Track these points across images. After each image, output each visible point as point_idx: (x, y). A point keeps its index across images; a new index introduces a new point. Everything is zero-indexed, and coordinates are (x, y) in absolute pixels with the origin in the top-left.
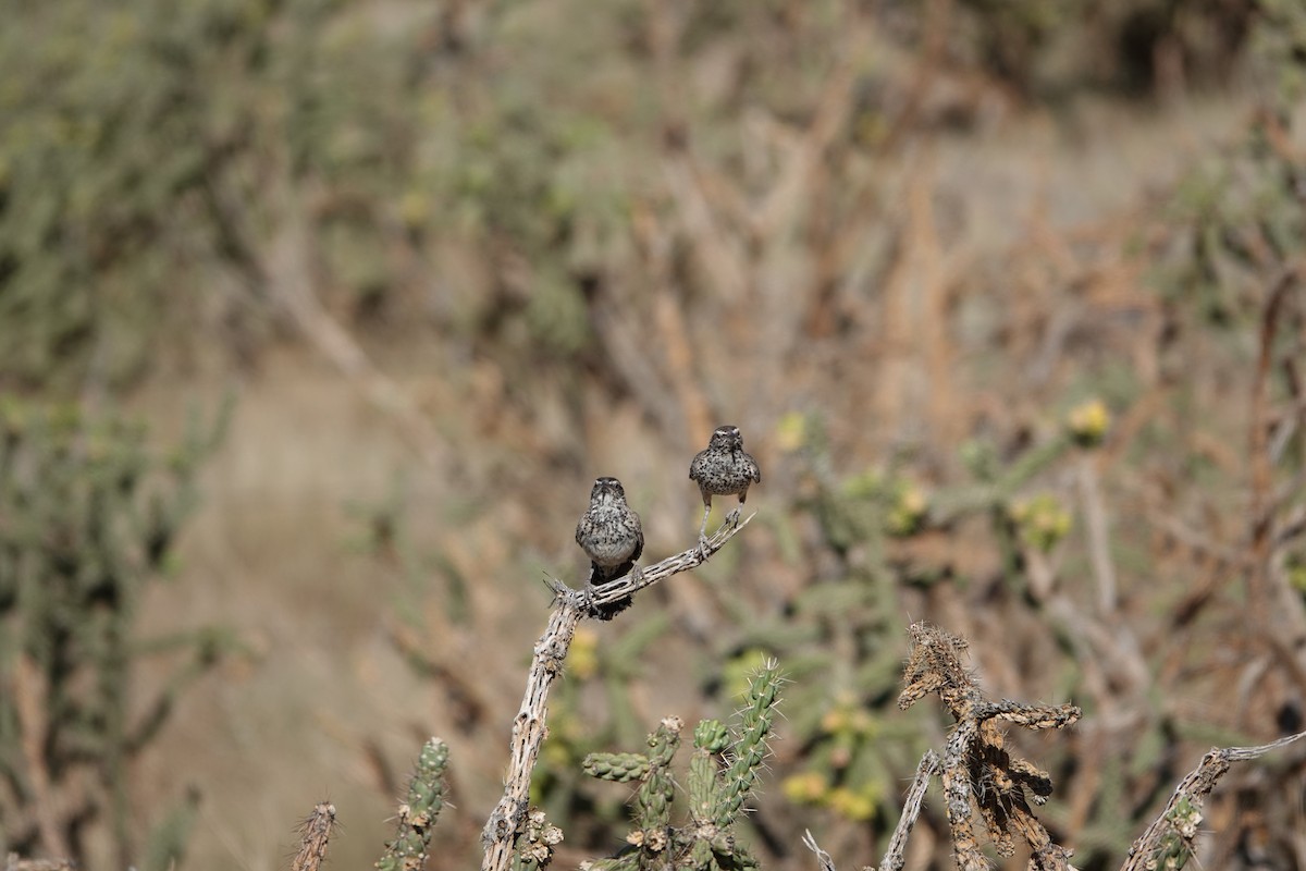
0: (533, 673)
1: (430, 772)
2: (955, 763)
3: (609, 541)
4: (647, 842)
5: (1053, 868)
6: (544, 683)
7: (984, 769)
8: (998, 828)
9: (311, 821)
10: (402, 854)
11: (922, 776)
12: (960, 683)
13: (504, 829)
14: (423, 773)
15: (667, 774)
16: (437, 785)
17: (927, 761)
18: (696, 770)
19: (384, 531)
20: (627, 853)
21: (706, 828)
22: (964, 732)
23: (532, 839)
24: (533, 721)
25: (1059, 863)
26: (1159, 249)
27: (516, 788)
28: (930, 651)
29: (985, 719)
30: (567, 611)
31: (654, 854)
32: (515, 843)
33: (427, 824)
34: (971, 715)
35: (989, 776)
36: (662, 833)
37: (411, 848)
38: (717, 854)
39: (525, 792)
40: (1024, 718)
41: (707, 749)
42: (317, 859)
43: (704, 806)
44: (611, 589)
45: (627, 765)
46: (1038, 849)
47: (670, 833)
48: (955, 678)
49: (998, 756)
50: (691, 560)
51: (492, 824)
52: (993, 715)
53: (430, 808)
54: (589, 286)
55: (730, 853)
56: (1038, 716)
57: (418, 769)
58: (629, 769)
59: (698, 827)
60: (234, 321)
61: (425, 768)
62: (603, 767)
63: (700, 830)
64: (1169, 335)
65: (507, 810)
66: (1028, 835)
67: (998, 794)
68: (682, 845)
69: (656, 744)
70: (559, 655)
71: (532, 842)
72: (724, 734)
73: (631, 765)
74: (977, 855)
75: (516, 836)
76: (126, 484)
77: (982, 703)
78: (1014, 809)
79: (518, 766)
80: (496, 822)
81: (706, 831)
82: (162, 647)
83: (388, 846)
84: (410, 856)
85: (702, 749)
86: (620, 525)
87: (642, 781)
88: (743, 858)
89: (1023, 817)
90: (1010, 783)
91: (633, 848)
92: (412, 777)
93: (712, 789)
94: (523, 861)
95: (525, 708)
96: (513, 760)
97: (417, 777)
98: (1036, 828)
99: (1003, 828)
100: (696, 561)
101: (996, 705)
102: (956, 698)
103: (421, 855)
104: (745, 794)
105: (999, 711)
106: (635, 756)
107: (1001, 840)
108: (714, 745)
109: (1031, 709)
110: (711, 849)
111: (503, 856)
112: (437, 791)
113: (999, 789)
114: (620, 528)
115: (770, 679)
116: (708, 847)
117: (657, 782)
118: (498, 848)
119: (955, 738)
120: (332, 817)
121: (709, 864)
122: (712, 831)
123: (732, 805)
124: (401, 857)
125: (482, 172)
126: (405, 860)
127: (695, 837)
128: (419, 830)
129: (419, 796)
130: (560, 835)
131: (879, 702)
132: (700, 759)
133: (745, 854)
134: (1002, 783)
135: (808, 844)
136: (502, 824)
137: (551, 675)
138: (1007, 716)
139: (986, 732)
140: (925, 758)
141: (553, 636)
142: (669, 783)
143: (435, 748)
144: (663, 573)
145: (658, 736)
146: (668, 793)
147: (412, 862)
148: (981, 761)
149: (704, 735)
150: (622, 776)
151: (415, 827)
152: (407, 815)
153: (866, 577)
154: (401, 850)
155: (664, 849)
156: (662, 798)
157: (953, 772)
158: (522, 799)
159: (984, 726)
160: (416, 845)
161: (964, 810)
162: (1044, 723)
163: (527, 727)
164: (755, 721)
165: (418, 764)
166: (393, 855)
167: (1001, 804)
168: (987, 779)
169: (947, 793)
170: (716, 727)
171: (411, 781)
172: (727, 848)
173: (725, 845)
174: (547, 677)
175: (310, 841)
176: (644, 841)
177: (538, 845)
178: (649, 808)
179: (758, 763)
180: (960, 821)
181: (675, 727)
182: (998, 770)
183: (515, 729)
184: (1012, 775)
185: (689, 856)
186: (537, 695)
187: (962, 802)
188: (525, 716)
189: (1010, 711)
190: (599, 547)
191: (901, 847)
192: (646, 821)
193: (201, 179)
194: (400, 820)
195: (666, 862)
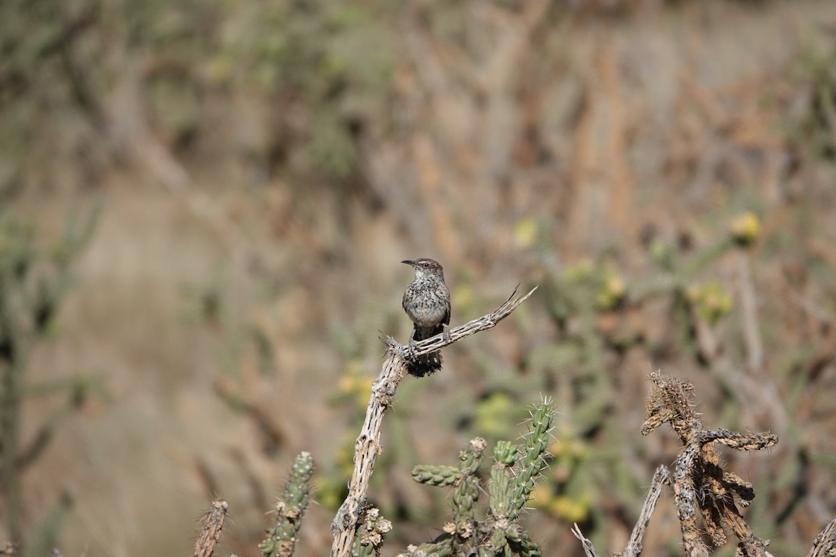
0: (371, 406)
1: (300, 478)
2: (683, 475)
3: (424, 306)
4: (459, 531)
5: (754, 554)
6: (379, 413)
7: (704, 480)
8: (714, 524)
9: (209, 513)
10: (278, 538)
11: (656, 485)
12: (687, 416)
13: (348, 521)
14: (295, 478)
15: (474, 481)
16: (305, 488)
17: (660, 474)
18: (495, 478)
19: (211, 306)
20: (443, 540)
21: (502, 521)
22: (690, 452)
23: (369, 528)
24: (370, 441)
25: (759, 550)
26: (784, 103)
27: (357, 491)
28: (665, 392)
29: (706, 443)
30: (396, 360)
31: (463, 540)
32: (356, 532)
33: (298, 516)
34: (695, 440)
35: (707, 485)
36: (469, 525)
37: (285, 534)
38: (510, 540)
39: (364, 494)
40: (735, 442)
41: (503, 463)
42: (214, 542)
43: (500, 505)
44: (429, 344)
45: (445, 474)
46: (743, 540)
47: (476, 524)
48: (682, 412)
49: (715, 471)
50: (488, 322)
51: (340, 517)
52: (711, 440)
53: (300, 504)
54: (355, 128)
55: (519, 540)
56: (745, 440)
57: (291, 476)
58: (446, 477)
59: (496, 520)
60: (82, 153)
61: (296, 475)
62: (427, 475)
63: (497, 523)
64: (794, 167)
65: (351, 507)
66: (736, 530)
67: (714, 499)
68: (484, 534)
69: (466, 459)
70: (390, 392)
71: (369, 531)
72: (516, 452)
73: (447, 474)
74: (699, 544)
75: (357, 526)
76: (21, 269)
77: (703, 431)
78: (726, 510)
79: (359, 475)
80: (342, 515)
81: (502, 524)
82: (43, 391)
83: (268, 532)
84: (284, 539)
85: (499, 463)
86: (432, 294)
87: (455, 486)
88: (529, 544)
89: (732, 516)
90: (723, 491)
91: (447, 535)
92: (286, 481)
93: (506, 492)
94: (362, 545)
95: (364, 432)
96: (355, 469)
97: (290, 481)
98: (742, 524)
99: (718, 524)
100: (492, 323)
101: (715, 433)
102: (684, 427)
103: (293, 539)
104: (527, 496)
105: (716, 437)
106: (450, 467)
107: (716, 533)
108: (508, 460)
109: (740, 435)
110: (506, 537)
111: (347, 541)
112: (305, 492)
113: (715, 495)
114: (433, 296)
115: (546, 412)
116: (503, 535)
117: (467, 487)
118: (344, 534)
119: (683, 457)
120: (225, 510)
121: (503, 548)
122: (506, 524)
123: (518, 505)
124: (278, 540)
125: (276, 42)
126: (281, 543)
127: (494, 528)
128: (291, 520)
129: (292, 495)
130: (390, 525)
131: (591, 434)
132: (497, 470)
133: (530, 541)
134: (717, 491)
135: (576, 534)
136: (347, 517)
137: (384, 407)
138: (722, 440)
139: (706, 452)
140: (658, 472)
141: (386, 378)
142: (475, 488)
143: (304, 460)
144: (468, 332)
145: (467, 453)
146: (475, 495)
147: (286, 544)
148: (702, 474)
149: (501, 453)
150: (440, 482)
151: (289, 518)
152: (283, 509)
153: (579, 341)
154: (278, 535)
155: (471, 536)
156: (470, 498)
157: (682, 481)
158: (362, 499)
159: (705, 448)
160: (289, 531)
161: (690, 510)
162: (749, 446)
163: (366, 445)
164: (534, 442)
165: (291, 472)
166: (271, 538)
167: (716, 506)
168: (706, 487)
169: (677, 498)
170: (510, 447)
171: (286, 484)
172: (517, 536)
173: (515, 534)
174: (381, 409)
175: (208, 528)
176: (456, 530)
177: (373, 533)
178: (460, 506)
179: (536, 474)
180: (687, 518)
181: (480, 446)
182: (714, 481)
183: (357, 447)
184: (724, 485)
185: (489, 542)
186: (373, 421)
187: (688, 504)
188: (364, 437)
189: (725, 437)
190: (418, 310)
191: (640, 538)
192: (458, 516)
193: (60, 47)
194: (277, 513)
195: (472, 546)
